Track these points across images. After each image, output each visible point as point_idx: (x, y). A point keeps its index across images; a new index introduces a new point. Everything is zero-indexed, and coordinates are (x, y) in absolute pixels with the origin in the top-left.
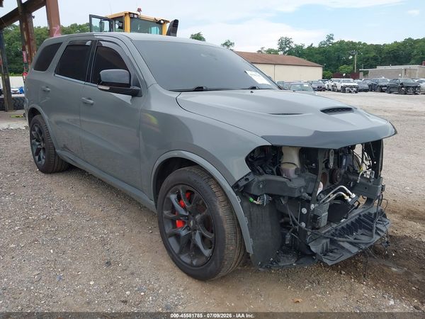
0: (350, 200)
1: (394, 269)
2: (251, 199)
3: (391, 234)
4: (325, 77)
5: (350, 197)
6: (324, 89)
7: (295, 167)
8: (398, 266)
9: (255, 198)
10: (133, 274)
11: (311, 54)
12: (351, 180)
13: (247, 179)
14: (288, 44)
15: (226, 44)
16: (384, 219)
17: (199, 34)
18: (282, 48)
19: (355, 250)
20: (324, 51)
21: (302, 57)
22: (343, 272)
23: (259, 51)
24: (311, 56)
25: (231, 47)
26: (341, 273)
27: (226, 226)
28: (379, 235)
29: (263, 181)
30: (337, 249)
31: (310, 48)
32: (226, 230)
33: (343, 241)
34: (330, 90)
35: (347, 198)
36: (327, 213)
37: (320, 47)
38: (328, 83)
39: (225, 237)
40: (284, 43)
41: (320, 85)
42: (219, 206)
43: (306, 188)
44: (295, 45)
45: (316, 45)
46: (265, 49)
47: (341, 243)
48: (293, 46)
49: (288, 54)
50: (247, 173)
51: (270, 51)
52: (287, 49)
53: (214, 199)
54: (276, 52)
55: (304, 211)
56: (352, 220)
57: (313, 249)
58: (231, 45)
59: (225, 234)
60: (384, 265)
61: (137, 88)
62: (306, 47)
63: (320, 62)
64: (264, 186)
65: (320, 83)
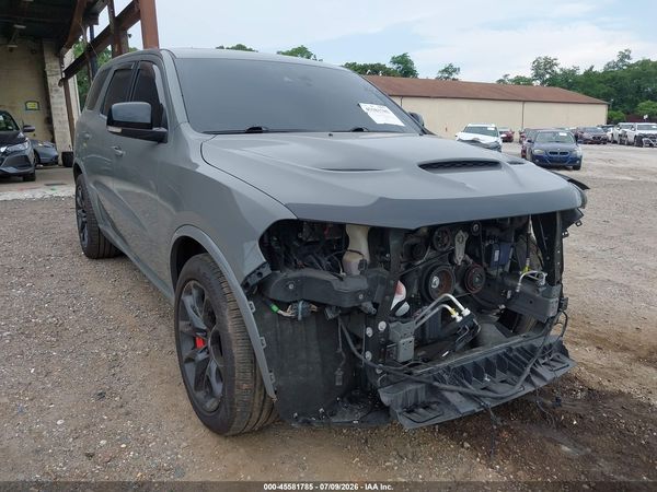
0: (459, 319)
1: (566, 449)
2: (275, 308)
3: (595, 387)
4: (611, 121)
5: (460, 315)
6: (605, 141)
7: (360, 258)
8: (576, 443)
9: (283, 305)
10: (128, 414)
11: (589, 83)
12: (508, 288)
13: (260, 274)
14: (550, 68)
15: (446, 70)
16: (563, 358)
17: (404, 55)
18: (538, 76)
19: (468, 407)
20: (614, 79)
21: (574, 90)
22: (467, 445)
23: (500, 81)
24: (589, 86)
25: (455, 76)
26: (463, 446)
27: (235, 350)
28: (533, 384)
29: (295, 279)
30: (438, 403)
31: (589, 74)
32: (236, 356)
33: (452, 391)
34: (615, 142)
35: (455, 315)
36: (412, 338)
37: (605, 72)
38: (614, 131)
39: (234, 368)
40: (544, 67)
41: (598, 134)
42: (228, 318)
43: (369, 294)
44: (561, 69)
45: (599, 68)
46: (510, 78)
47: (447, 394)
48: (558, 71)
49: (549, 85)
50: (260, 263)
51: (518, 81)
52: (548, 76)
53: (223, 304)
54: (528, 82)
55: (369, 332)
56: (488, 356)
57: (385, 399)
58: (455, 70)
59: (233, 363)
60: (550, 440)
61: (163, 130)
62: (581, 72)
63: (605, 97)
64: (296, 287)
65: (597, 131)
